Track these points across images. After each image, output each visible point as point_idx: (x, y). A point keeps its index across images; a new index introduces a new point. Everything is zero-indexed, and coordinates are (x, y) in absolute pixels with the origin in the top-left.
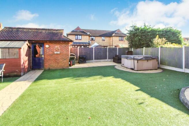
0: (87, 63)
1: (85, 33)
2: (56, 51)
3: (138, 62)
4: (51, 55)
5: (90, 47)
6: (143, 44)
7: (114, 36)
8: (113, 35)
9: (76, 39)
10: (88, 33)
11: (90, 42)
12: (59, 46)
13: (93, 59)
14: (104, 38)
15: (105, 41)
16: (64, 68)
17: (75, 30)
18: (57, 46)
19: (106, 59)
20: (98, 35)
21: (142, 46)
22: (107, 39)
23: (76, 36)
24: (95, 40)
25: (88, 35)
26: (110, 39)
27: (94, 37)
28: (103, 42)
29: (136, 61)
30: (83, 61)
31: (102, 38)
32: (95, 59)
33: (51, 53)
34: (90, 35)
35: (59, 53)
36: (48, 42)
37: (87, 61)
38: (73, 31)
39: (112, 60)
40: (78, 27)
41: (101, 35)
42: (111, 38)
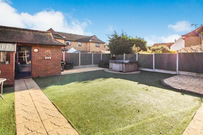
0: (74, 69)
1: (60, 36)
2: (47, 56)
3: (125, 66)
5: (67, 52)
6: (124, 51)
7: (91, 42)
8: (90, 41)
10: (64, 37)
12: (50, 50)
13: (79, 65)
14: (81, 43)
15: (82, 47)
16: (56, 74)
18: (48, 51)
19: (92, 64)
20: (74, 40)
22: (83, 45)
24: (70, 45)
25: (64, 39)
26: (87, 45)
27: (70, 42)
28: (80, 47)
29: (124, 65)
30: (70, 67)
31: (79, 43)
32: (81, 65)
33: (40, 58)
34: (65, 39)
35: (50, 58)
36: (38, 45)
37: (74, 67)
39: (97, 65)
40: (51, 28)
41: (77, 40)
42: (88, 44)
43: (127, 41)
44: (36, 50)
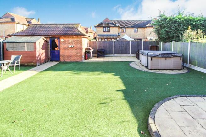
0: (105, 58)
1: (114, 24)
2: (71, 45)
3: (151, 60)
4: (66, 49)
7: (149, 27)
8: (148, 25)
9: (104, 31)
10: (117, 25)
11: (120, 34)
12: (73, 40)
13: (113, 54)
14: (137, 29)
15: (138, 33)
16: (78, 61)
17: (103, 21)
18: (71, 40)
19: (129, 54)
20: (129, 26)
21: (171, 40)
22: (140, 30)
23: (104, 28)
24: (125, 32)
25: (117, 27)
26: (144, 31)
27: (125, 29)
28: (136, 33)
30: (101, 55)
31: (135, 29)
32: (115, 54)
34: (119, 26)
35: (73, 47)
37: (106, 55)
38: (101, 23)
40: (107, 18)
41: (133, 26)
42: (146, 29)
43: (182, 22)
44: (62, 40)
